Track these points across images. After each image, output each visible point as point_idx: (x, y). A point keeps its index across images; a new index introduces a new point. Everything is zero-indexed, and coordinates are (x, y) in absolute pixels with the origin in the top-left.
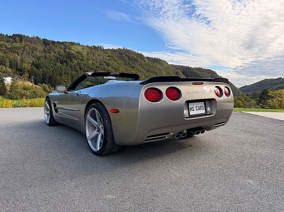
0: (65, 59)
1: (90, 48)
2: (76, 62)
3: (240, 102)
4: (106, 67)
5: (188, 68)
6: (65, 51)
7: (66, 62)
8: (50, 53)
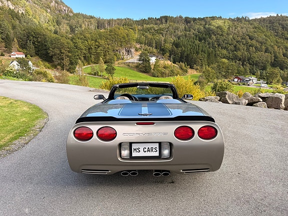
0: (204, 36)
1: (233, 20)
2: (215, 39)
4: (249, 41)
6: (204, 28)
7: (204, 39)
8: (190, 31)
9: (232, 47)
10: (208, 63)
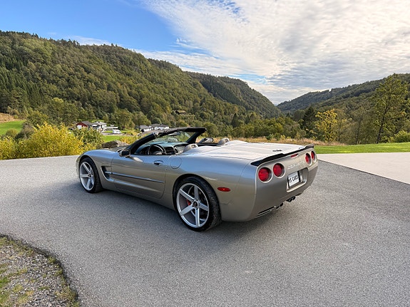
0: (15, 61)
1: (57, 43)
2: (34, 67)
3: (281, 126)
4: (85, 74)
5: (209, 77)
6: (12, 48)
7: (16, 66)
9: (64, 81)
10: (32, 103)
